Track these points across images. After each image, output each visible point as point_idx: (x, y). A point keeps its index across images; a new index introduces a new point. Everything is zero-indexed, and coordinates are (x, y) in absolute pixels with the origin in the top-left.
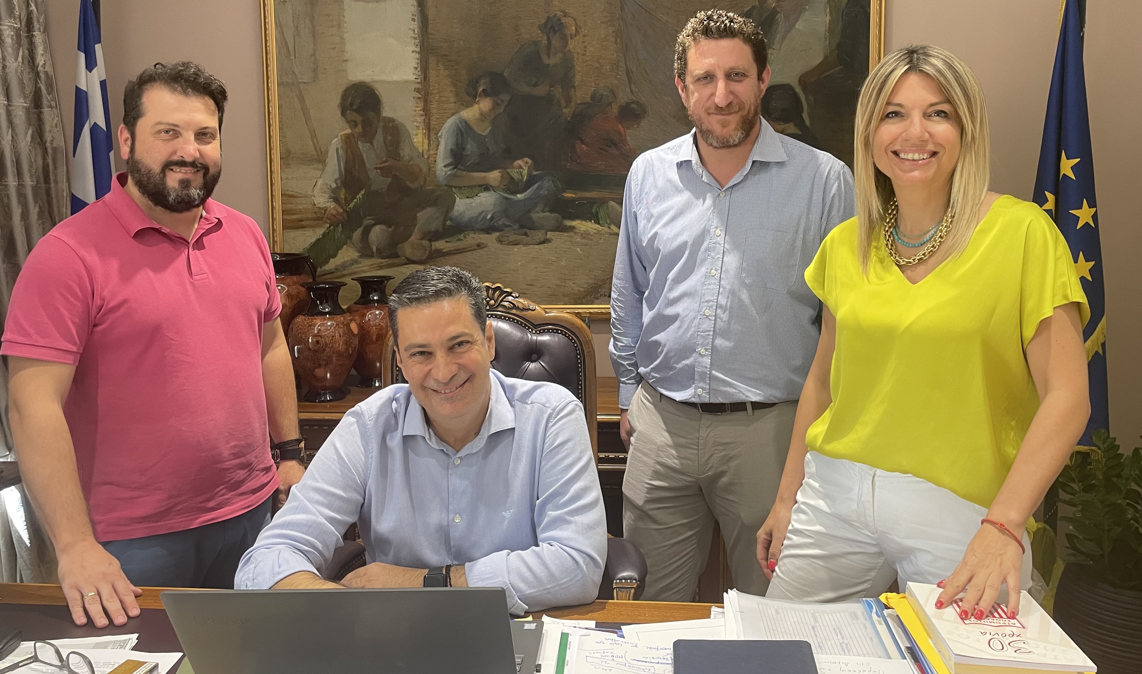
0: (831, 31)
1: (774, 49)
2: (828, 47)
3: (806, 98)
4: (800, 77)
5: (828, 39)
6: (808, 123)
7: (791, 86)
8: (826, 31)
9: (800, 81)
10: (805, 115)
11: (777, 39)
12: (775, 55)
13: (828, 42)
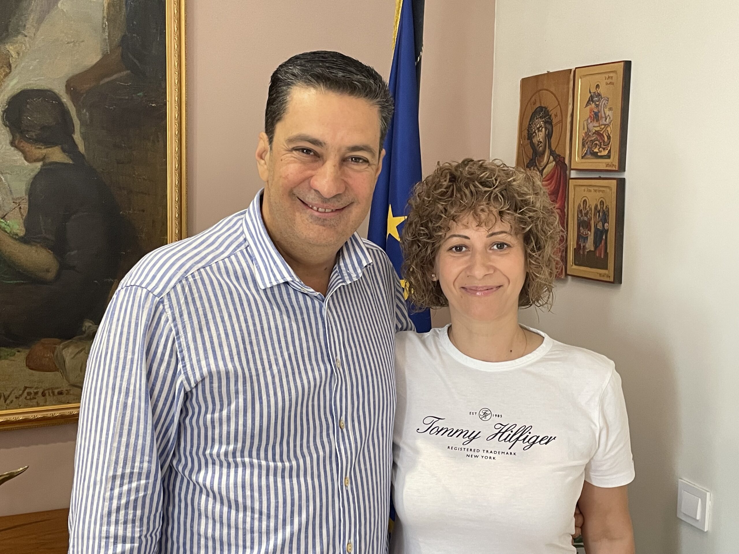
0: (111, 19)
1: (26, 36)
2: (107, 41)
3: (78, 112)
4: (67, 81)
5: (106, 30)
6: (81, 148)
7: (55, 93)
8: (104, 17)
9: (67, 86)
10: (77, 137)
11: (31, 20)
12: (28, 45)
13: (107, 34)
